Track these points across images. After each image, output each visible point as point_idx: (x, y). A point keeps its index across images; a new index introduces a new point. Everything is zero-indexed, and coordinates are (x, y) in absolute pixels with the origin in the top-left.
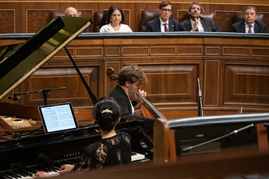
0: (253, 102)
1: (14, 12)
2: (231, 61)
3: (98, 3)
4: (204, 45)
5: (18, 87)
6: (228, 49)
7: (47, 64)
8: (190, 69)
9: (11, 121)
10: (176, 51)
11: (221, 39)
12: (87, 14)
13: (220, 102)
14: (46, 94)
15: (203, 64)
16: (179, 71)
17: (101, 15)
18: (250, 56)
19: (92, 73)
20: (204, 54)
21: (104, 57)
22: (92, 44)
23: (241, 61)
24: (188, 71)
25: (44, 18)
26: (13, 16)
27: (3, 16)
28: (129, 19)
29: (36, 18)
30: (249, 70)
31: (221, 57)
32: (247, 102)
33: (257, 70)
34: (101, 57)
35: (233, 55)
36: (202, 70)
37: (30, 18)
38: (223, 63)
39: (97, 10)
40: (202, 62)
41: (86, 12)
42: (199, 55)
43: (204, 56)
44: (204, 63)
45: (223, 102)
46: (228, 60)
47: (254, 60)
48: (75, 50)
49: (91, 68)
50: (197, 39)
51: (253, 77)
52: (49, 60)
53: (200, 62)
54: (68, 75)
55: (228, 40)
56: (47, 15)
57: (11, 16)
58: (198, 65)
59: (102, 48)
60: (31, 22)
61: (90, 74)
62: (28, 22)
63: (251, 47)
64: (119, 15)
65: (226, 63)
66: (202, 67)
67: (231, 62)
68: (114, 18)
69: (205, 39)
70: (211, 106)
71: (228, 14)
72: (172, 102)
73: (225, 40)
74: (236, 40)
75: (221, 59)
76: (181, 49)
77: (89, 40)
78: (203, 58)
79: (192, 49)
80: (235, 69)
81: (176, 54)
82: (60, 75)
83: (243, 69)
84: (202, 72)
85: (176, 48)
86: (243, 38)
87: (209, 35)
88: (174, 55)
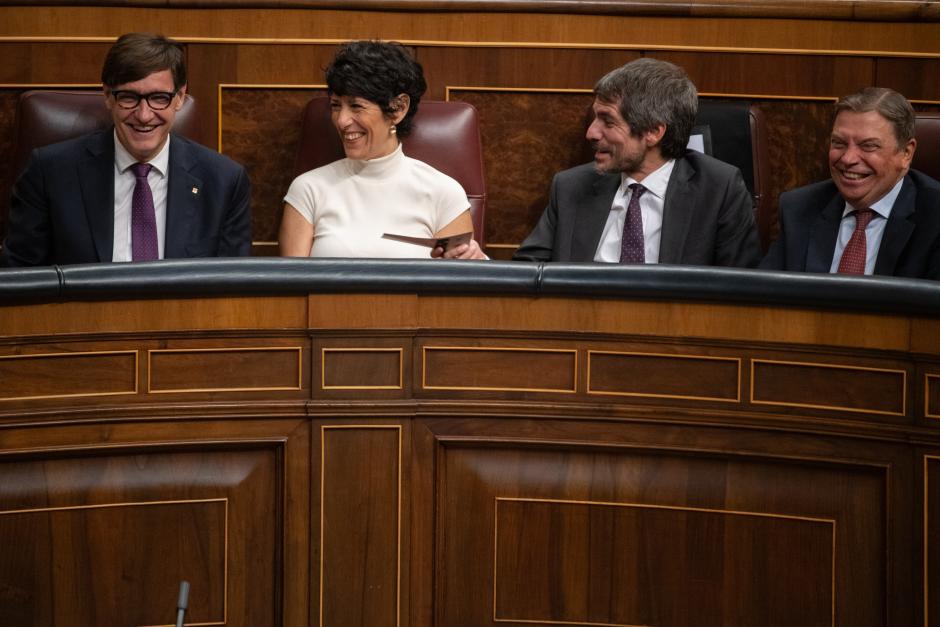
2: (474, 425)
4: (308, 335)
6: (456, 356)
8: (234, 474)
10: (144, 371)
11: (410, 300)
15: (305, 444)
18: (582, 396)
20: (312, 390)
23: (529, 423)
24: (216, 491)
30: (578, 474)
31: (413, 403)
33: (628, 476)
35: (481, 390)
36: (305, 478)
38: (429, 438)
40: (305, 432)
42: (284, 393)
43: (311, 396)
44: (312, 440)
46: (455, 421)
47: (603, 416)
50: (268, 304)
51: (602, 521)
53: (288, 435)
55: (448, 304)
58: (276, 449)
63: (579, 344)
66: (304, 463)
67: (468, 434)
69: (312, 298)
73: (432, 304)
74: (496, 305)
75: (412, 418)
76: (172, 360)
78: (306, 409)
79: (240, 358)
80: (497, 471)
81: (143, 391)
83: (541, 472)
84: (306, 492)
85: (144, 357)
86: (536, 291)
87: (339, 276)
88: (129, 400)
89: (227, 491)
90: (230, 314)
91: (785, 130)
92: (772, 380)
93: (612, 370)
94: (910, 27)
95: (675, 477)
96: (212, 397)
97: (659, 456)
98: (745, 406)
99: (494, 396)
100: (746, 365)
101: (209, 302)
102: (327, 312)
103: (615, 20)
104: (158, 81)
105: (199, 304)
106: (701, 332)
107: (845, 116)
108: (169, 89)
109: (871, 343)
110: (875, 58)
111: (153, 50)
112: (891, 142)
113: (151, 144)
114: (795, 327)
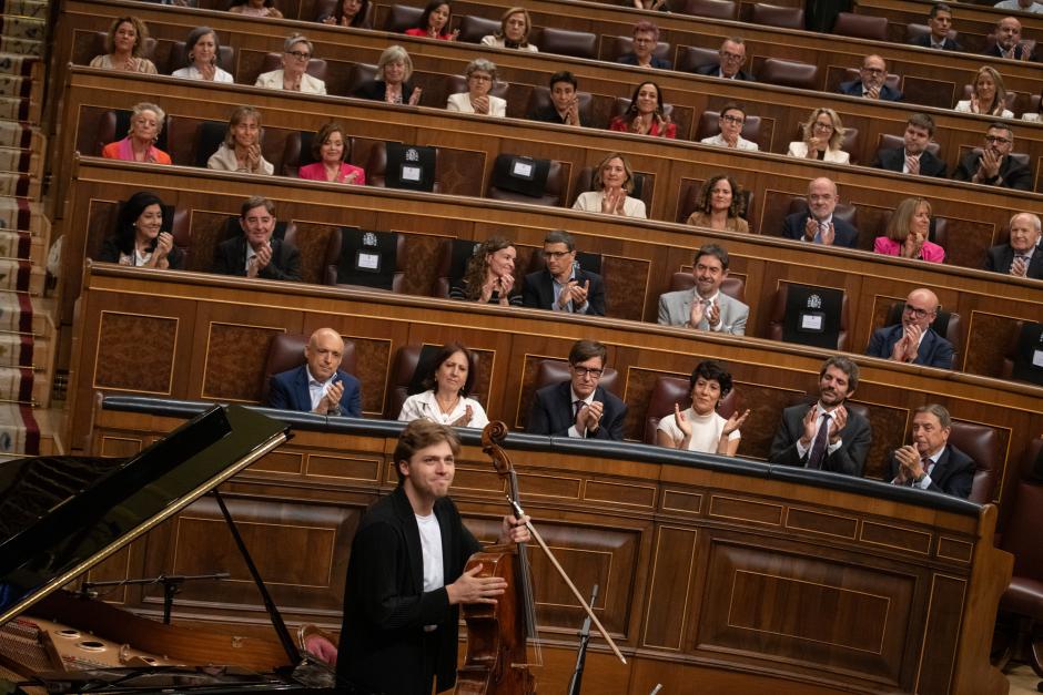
0: (775, 654)
1: (175, 325)
2: (730, 534)
3: (410, 323)
4: (660, 483)
5: (144, 538)
6: (725, 501)
7: (227, 485)
8: (617, 542)
9: (77, 645)
10: (582, 489)
11: (709, 473)
12: (376, 350)
13: (686, 641)
14: (172, 588)
15: (651, 533)
16: (585, 546)
17: (415, 359)
18: (783, 528)
19: (344, 522)
20: (658, 508)
21: (382, 485)
22: (352, 448)
24: (608, 549)
25: (257, 349)
26: (174, 334)
27: (147, 331)
28: (489, 376)
29: (234, 347)
30: (775, 564)
31: (704, 521)
32: (759, 652)
33: (799, 567)
34: (375, 484)
35: (736, 519)
36: (649, 549)
37: (216, 345)
38: (709, 538)
39: (403, 344)
40: (651, 528)
41: (372, 346)
42: (644, 508)
43: (657, 511)
44: (654, 532)
45: (697, 644)
46: (722, 532)
47: (792, 538)
48: (305, 460)
49: (343, 510)
50: (643, 466)
51: (784, 586)
52: (232, 477)
53: (644, 528)
54: (279, 521)
55: (726, 477)
56: (264, 340)
57: (168, 334)
58: (637, 534)
59: (380, 461)
60: (218, 355)
61: (337, 526)
62: (210, 354)
63: (786, 504)
64: (462, 369)
65: (716, 539)
66: (650, 541)
67: (728, 538)
68: (448, 371)
69: (664, 466)
70: (662, 650)
71: (767, 393)
72: (558, 626)
73: (719, 476)
75: (702, 528)
76: (596, 486)
77: (347, 437)
78: (654, 517)
80: (737, 557)
81: (581, 498)
82: (258, 519)
83: (759, 560)
85: (584, 482)
86: (768, 476)
87: (677, 457)
88: (574, 502)
89: (613, 549)
90: (625, 468)
91: (884, 421)
92: (871, 531)
93: (797, 517)
94: (944, 382)
95: (820, 571)
96: (613, 505)
97: (814, 560)
98: (857, 542)
99: (742, 522)
100: (860, 522)
101: (616, 462)
102: (670, 473)
103: (814, 360)
104: (595, 362)
105: (611, 462)
106: (841, 505)
107: (918, 415)
108: (599, 367)
109: (918, 519)
110: (928, 394)
111: (593, 348)
112: (938, 426)
113: (588, 391)
114: (885, 508)
